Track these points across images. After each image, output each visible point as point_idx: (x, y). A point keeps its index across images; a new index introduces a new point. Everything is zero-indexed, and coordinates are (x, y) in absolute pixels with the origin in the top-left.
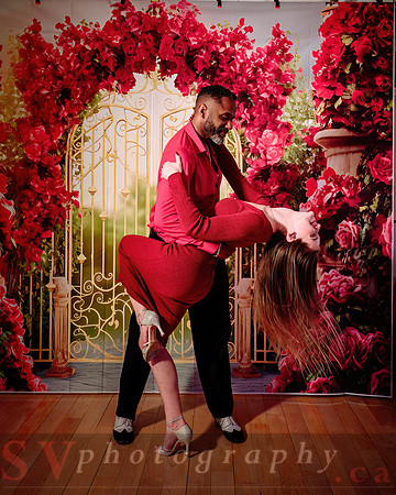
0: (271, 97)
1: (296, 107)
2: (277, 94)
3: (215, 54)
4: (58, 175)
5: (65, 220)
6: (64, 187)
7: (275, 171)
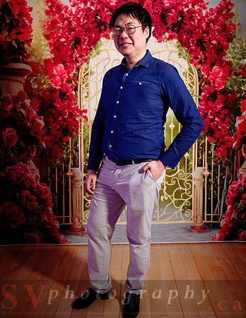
0: (219, 43)
1: (236, 50)
2: (223, 41)
3: (181, 13)
4: (73, 98)
5: (78, 129)
6: (77, 107)
7: (220, 94)
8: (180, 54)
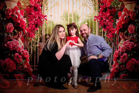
4: (40, 10)
5: (42, 24)
6: (42, 14)
7: (109, 9)
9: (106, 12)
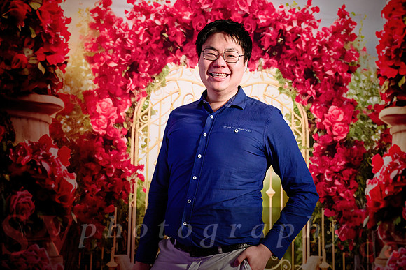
0: (337, 74)
1: (361, 85)
2: (342, 72)
3: (282, 33)
4: (123, 148)
5: (129, 194)
6: (130, 161)
7: (341, 147)
8: (281, 89)
9: (333, 157)
